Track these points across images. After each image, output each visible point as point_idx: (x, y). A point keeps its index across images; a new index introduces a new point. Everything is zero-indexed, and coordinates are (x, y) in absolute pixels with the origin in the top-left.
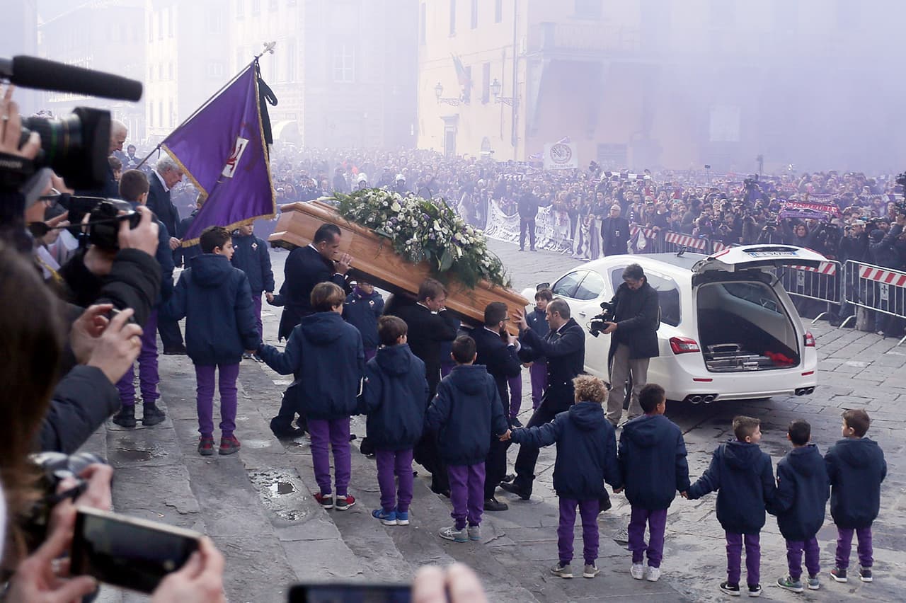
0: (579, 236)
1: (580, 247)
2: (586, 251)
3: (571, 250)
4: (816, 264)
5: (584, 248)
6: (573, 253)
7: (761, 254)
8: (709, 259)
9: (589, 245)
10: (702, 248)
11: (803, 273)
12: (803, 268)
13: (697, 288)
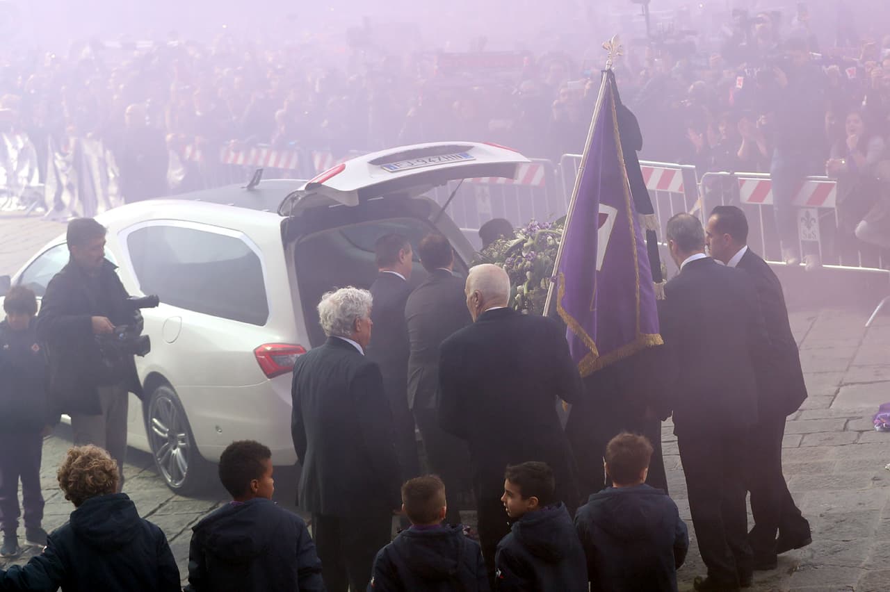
0: (54, 177)
1: (58, 198)
2: (72, 202)
3: (43, 204)
4: (508, 170)
5: (66, 197)
6: (47, 210)
7: (404, 165)
8: (310, 187)
9: (76, 192)
10: (292, 166)
11: (487, 189)
12: (485, 180)
13: (293, 245)
